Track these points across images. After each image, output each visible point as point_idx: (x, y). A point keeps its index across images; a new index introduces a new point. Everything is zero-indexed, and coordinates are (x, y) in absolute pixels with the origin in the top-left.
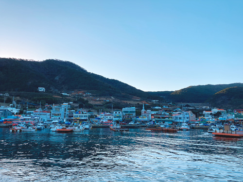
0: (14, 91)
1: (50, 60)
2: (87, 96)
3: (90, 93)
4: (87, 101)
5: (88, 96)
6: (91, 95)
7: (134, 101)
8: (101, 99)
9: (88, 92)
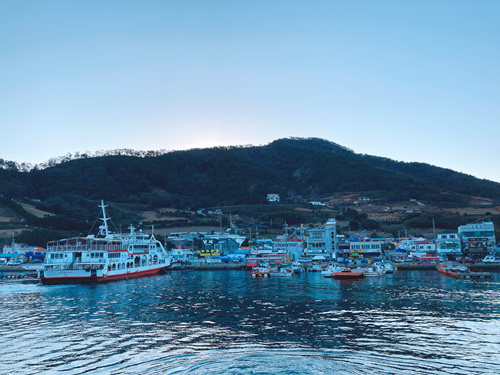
0: (229, 204)
1: (280, 140)
2: (361, 203)
3: (367, 196)
4: (364, 216)
5: (363, 203)
6: (369, 202)
7: (476, 207)
8: (394, 208)
9: (362, 196)
